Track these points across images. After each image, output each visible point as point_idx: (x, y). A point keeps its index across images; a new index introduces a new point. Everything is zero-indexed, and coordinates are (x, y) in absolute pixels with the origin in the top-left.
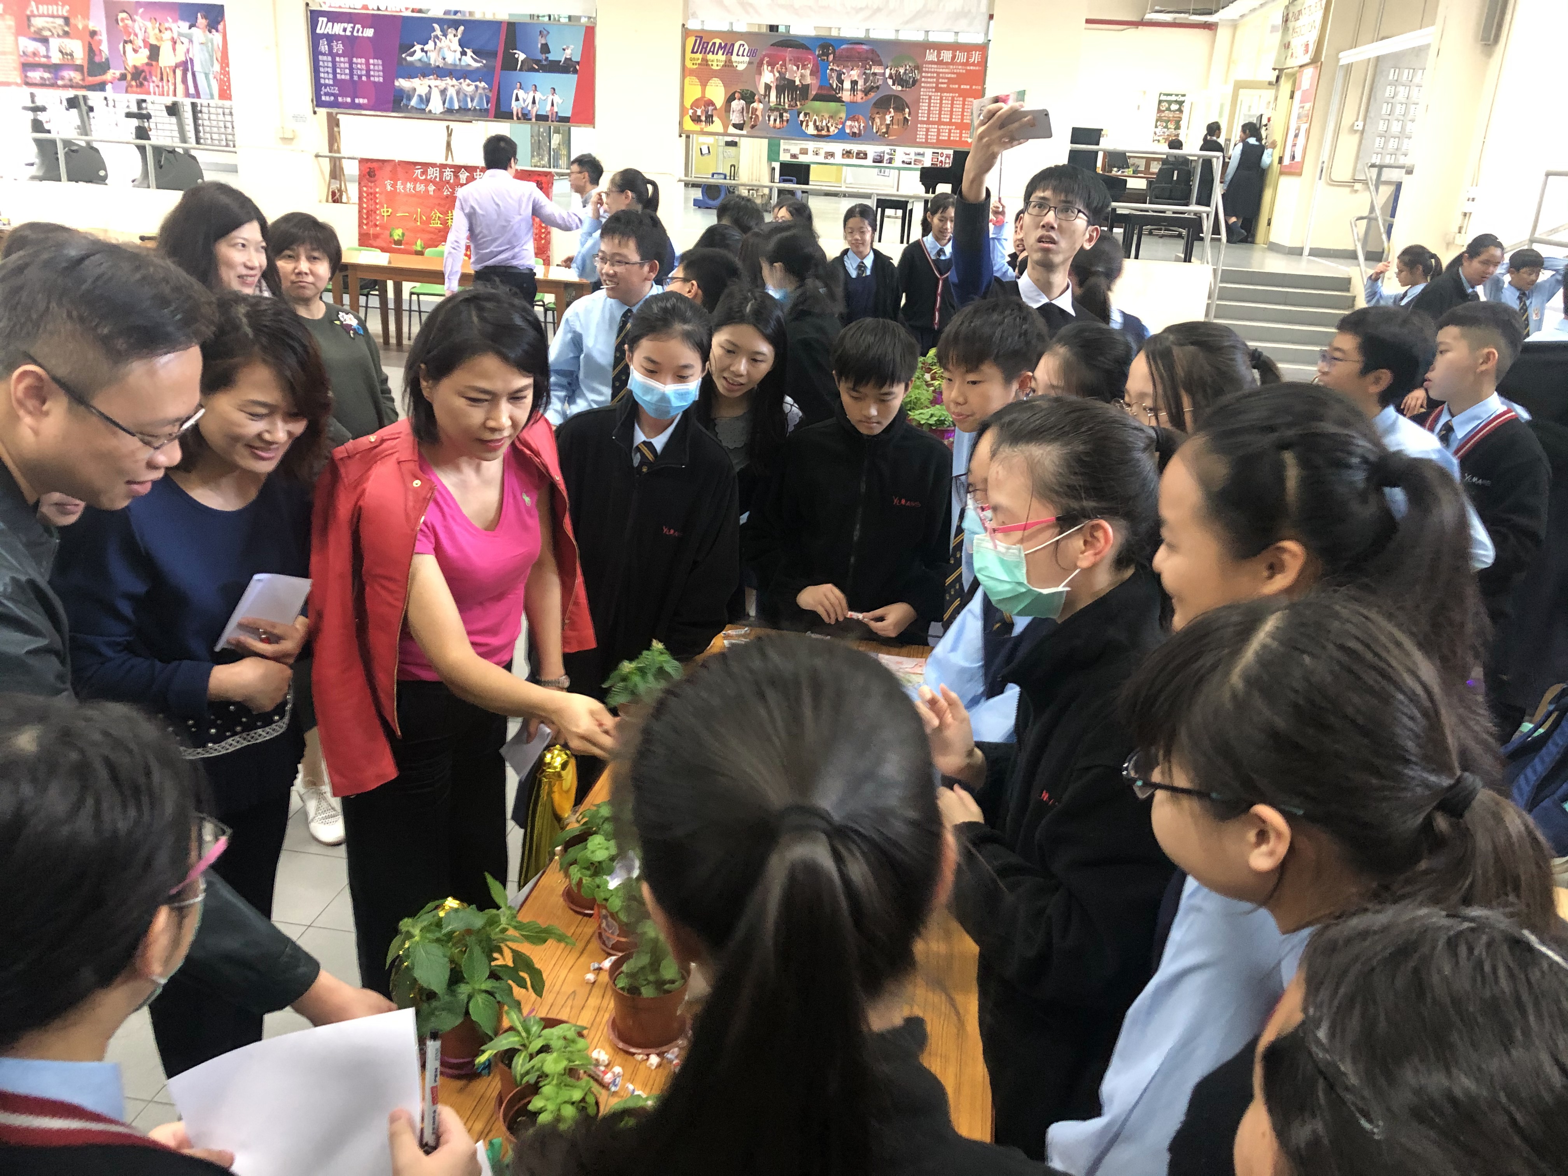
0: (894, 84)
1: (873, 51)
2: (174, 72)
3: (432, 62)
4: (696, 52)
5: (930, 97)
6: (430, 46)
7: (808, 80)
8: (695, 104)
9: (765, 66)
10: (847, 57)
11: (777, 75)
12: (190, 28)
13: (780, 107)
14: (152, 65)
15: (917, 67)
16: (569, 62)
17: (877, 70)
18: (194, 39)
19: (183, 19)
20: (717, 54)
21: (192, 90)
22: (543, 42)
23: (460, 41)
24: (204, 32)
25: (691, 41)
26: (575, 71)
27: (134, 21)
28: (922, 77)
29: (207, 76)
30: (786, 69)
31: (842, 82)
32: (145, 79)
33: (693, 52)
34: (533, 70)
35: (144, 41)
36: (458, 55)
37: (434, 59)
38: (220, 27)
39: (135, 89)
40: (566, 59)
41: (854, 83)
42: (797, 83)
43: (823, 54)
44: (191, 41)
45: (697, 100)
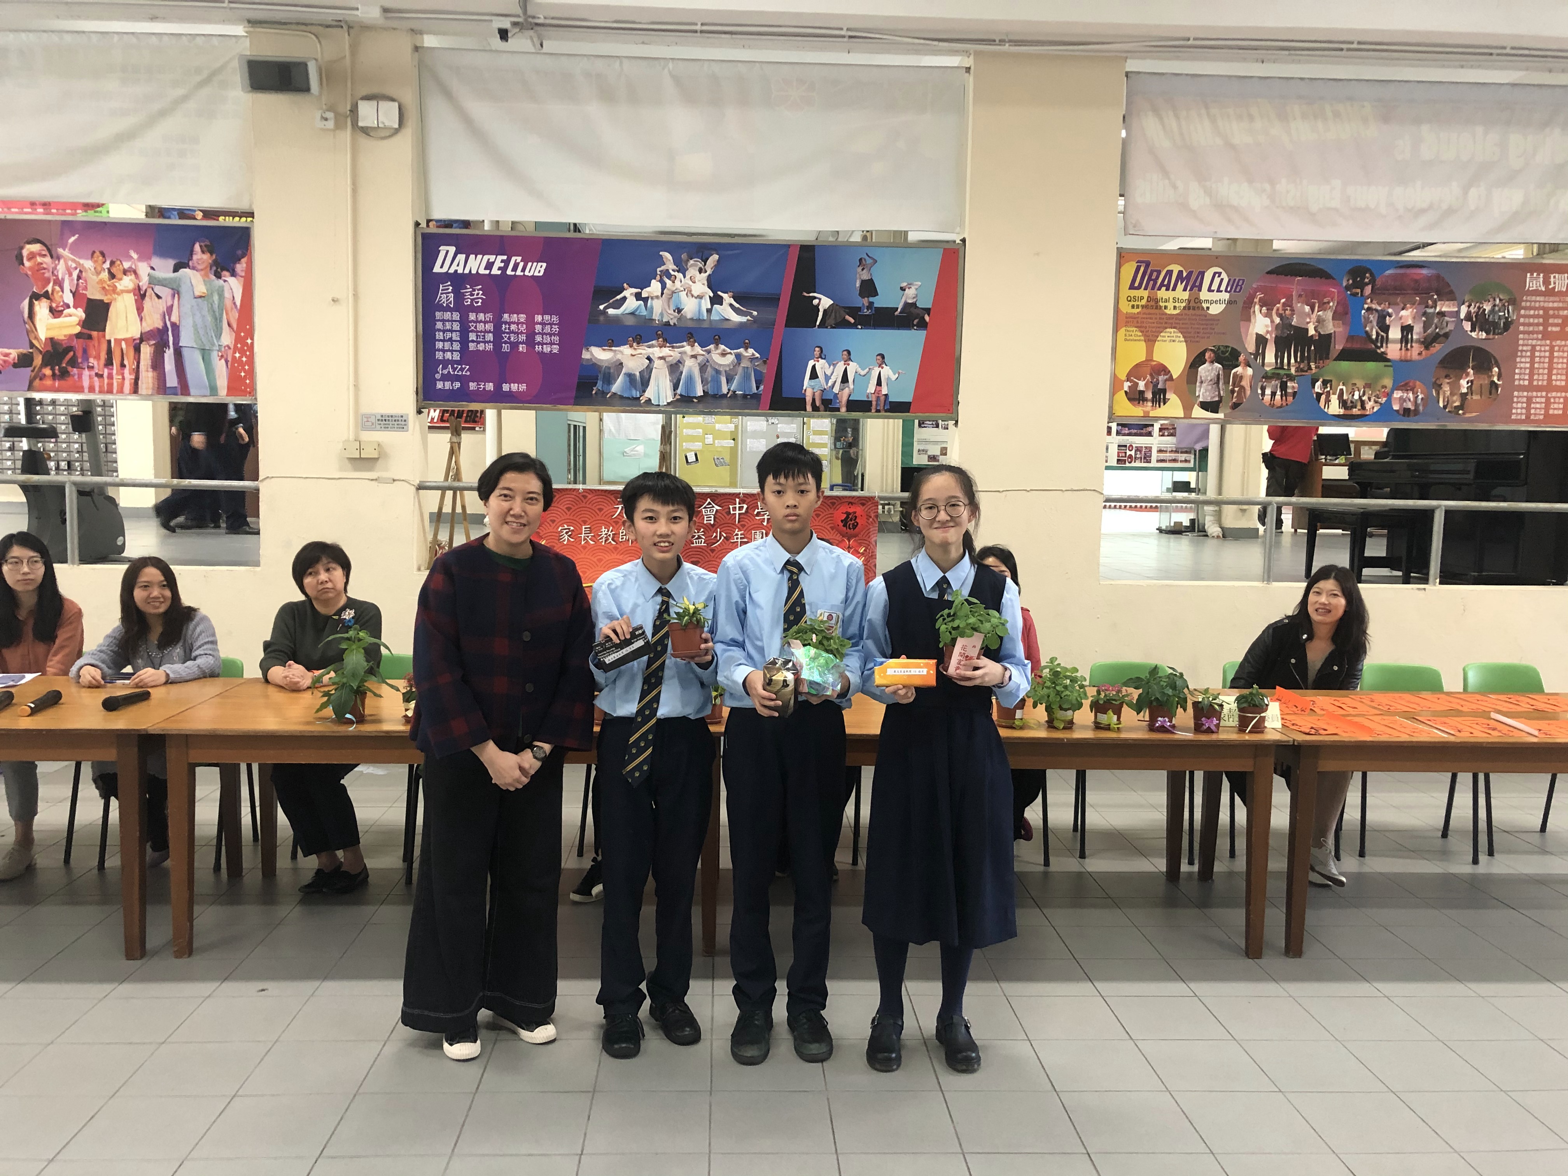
0: (1473, 330)
1: (1438, 277)
2: (137, 349)
3: (656, 316)
4: (1139, 288)
5: (1533, 349)
6: (655, 287)
7: (1330, 327)
8: (1135, 373)
9: (1257, 307)
10: (1395, 288)
11: (1277, 320)
12: (176, 270)
13: (1282, 372)
14: (90, 337)
15: (1513, 301)
16: (913, 310)
17: (1445, 307)
18: (184, 289)
19: (163, 253)
20: (1174, 289)
21: (172, 380)
22: (865, 276)
23: (709, 279)
24: (206, 276)
25: (1129, 270)
26: (923, 325)
27: (57, 257)
28: (1519, 316)
29: (205, 354)
30: (1292, 310)
31: (1385, 328)
32: (73, 363)
33: (1132, 287)
34: (845, 325)
35: (74, 294)
36: (706, 304)
37: (660, 310)
38: (240, 267)
39: (48, 382)
40: (907, 305)
41: (1407, 330)
42: (1312, 332)
43: (1356, 285)
44: (176, 292)
45: (1137, 366)
